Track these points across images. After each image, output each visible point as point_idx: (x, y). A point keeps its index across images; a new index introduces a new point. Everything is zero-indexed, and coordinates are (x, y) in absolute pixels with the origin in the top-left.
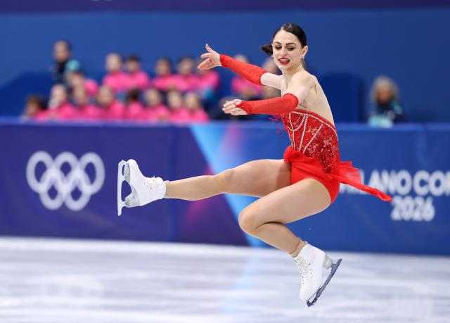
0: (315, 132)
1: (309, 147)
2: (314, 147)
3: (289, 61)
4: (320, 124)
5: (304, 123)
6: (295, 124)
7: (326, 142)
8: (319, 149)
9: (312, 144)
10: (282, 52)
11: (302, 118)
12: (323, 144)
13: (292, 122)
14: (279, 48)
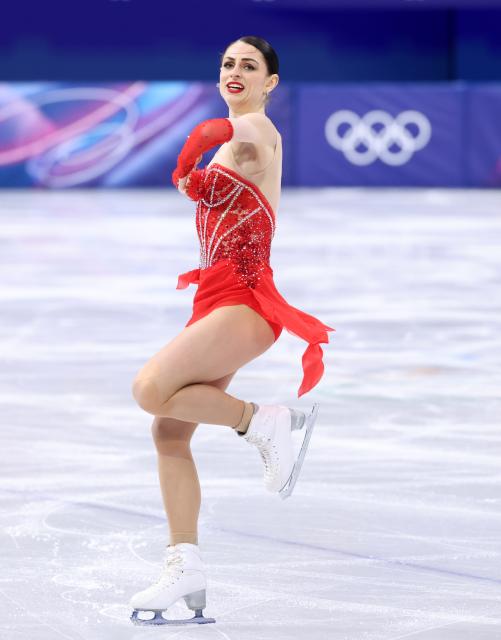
0: (244, 216)
1: (225, 240)
2: (234, 240)
3: (243, 89)
4: (256, 205)
5: (232, 197)
6: (218, 193)
7: (254, 238)
8: (240, 245)
9: (231, 234)
10: (233, 71)
11: (233, 186)
12: (250, 240)
13: (216, 190)
14: (230, 65)
